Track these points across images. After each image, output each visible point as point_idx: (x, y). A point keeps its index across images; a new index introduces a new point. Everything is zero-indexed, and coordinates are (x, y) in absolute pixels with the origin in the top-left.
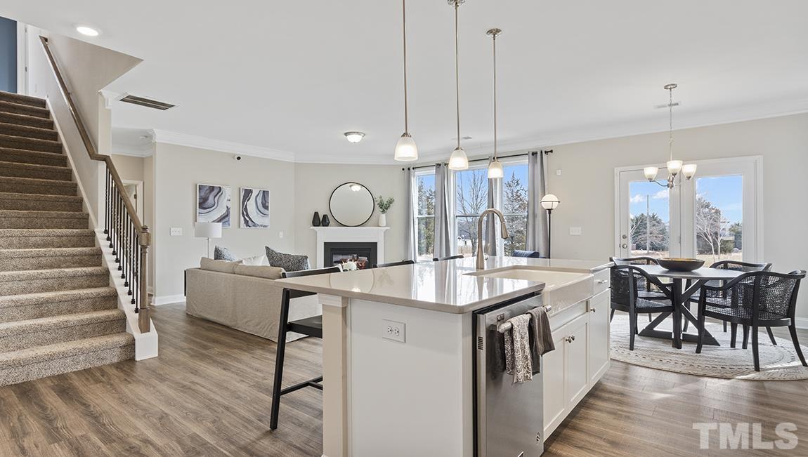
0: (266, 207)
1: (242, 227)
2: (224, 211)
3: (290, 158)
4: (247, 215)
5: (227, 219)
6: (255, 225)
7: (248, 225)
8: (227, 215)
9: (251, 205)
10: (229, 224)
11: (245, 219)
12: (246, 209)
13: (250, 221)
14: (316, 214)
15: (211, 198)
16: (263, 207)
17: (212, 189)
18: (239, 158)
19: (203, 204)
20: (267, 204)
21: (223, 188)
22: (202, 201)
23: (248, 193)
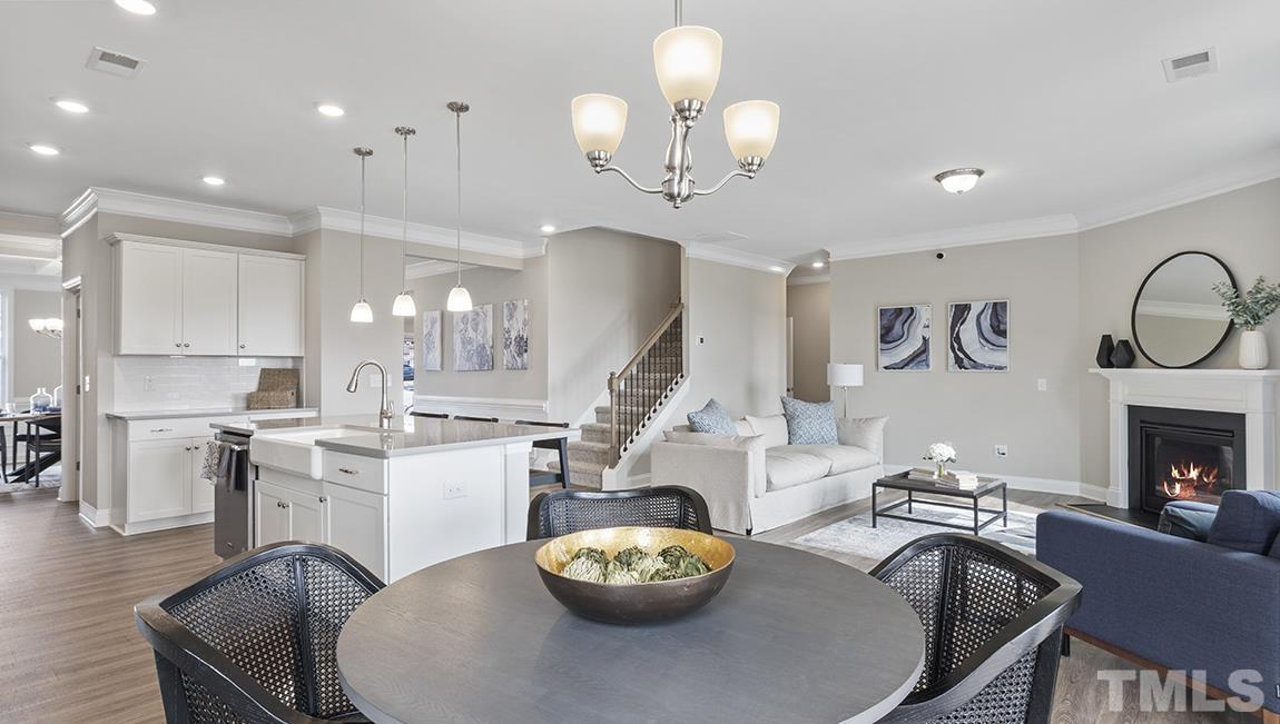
0: (1003, 334)
1: (951, 369)
2: (919, 344)
3: (1068, 225)
4: (961, 349)
5: (923, 357)
6: (976, 365)
7: (961, 366)
8: (924, 350)
9: (968, 332)
10: (928, 366)
11: (956, 357)
12: (958, 340)
13: (966, 360)
14: (1107, 339)
15: (898, 326)
16: (994, 332)
17: (899, 311)
18: (940, 256)
19: (887, 336)
20: (1002, 327)
21: (918, 307)
22: (884, 331)
23: (961, 312)
